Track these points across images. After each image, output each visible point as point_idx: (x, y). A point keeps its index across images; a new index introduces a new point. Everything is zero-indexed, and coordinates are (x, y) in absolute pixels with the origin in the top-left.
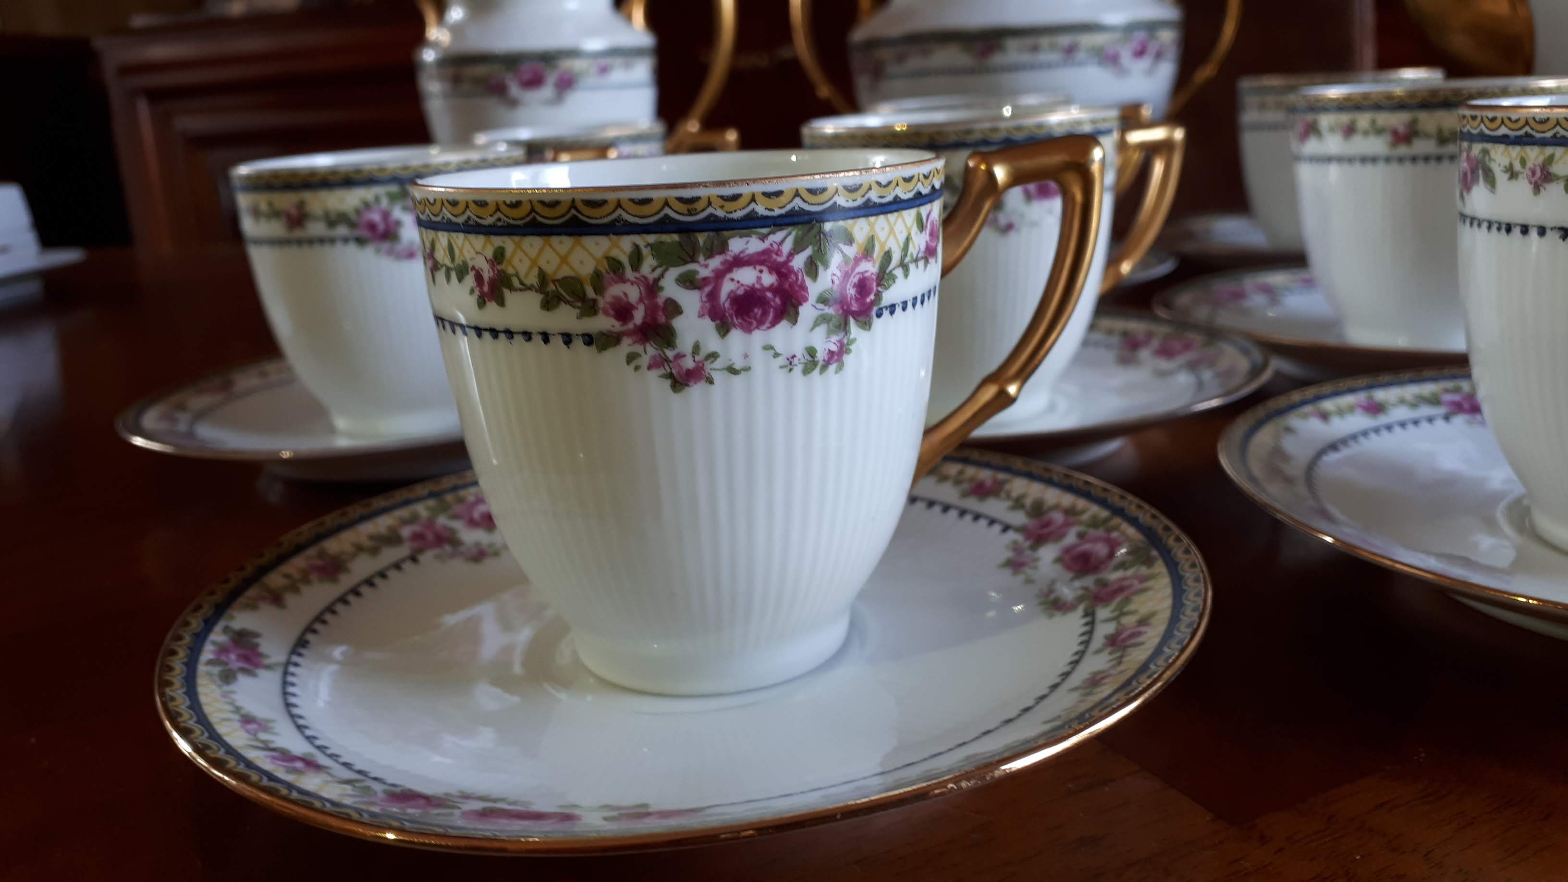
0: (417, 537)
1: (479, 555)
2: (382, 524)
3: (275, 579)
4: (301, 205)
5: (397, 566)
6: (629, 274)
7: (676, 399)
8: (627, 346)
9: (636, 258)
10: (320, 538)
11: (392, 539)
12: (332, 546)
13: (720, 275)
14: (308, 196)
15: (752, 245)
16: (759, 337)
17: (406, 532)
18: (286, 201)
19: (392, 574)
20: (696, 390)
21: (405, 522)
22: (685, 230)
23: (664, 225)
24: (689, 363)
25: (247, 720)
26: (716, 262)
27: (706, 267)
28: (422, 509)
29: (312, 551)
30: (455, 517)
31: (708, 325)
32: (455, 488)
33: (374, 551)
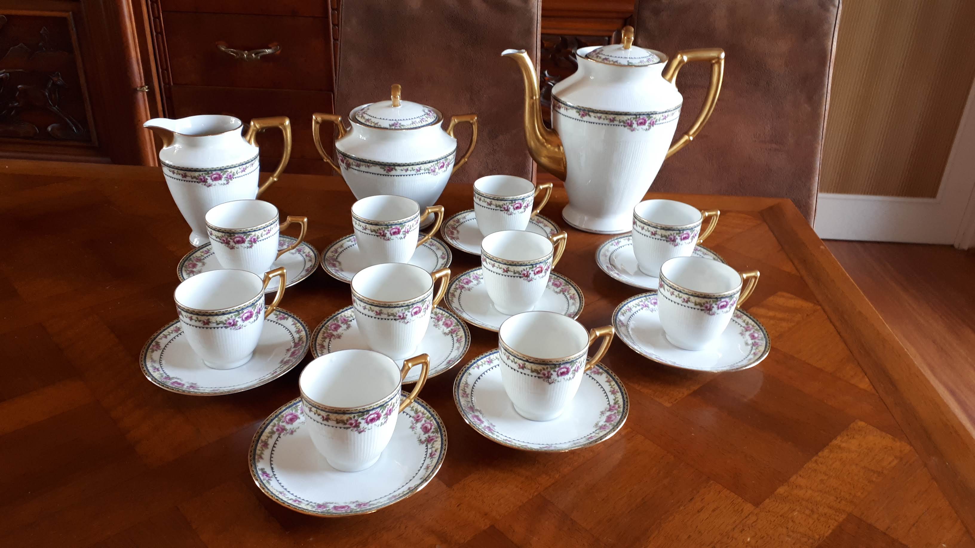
0: (278, 430)
1: (292, 432)
2: (269, 428)
3: (258, 452)
4: (209, 319)
5: (277, 440)
6: (353, 419)
7: (360, 435)
8: (351, 428)
9: (354, 417)
10: (260, 437)
11: (272, 433)
12: (263, 438)
13: (368, 417)
14: (211, 317)
15: (374, 412)
16: (374, 424)
17: (275, 429)
18: (204, 318)
19: (277, 442)
20: (363, 433)
21: (274, 426)
22: (363, 412)
23: (360, 412)
24: (362, 430)
25: (281, 493)
26: (368, 415)
27: (365, 417)
28: (275, 421)
29: (260, 441)
30: (283, 422)
31: (366, 424)
32: (281, 413)
33: (271, 437)
